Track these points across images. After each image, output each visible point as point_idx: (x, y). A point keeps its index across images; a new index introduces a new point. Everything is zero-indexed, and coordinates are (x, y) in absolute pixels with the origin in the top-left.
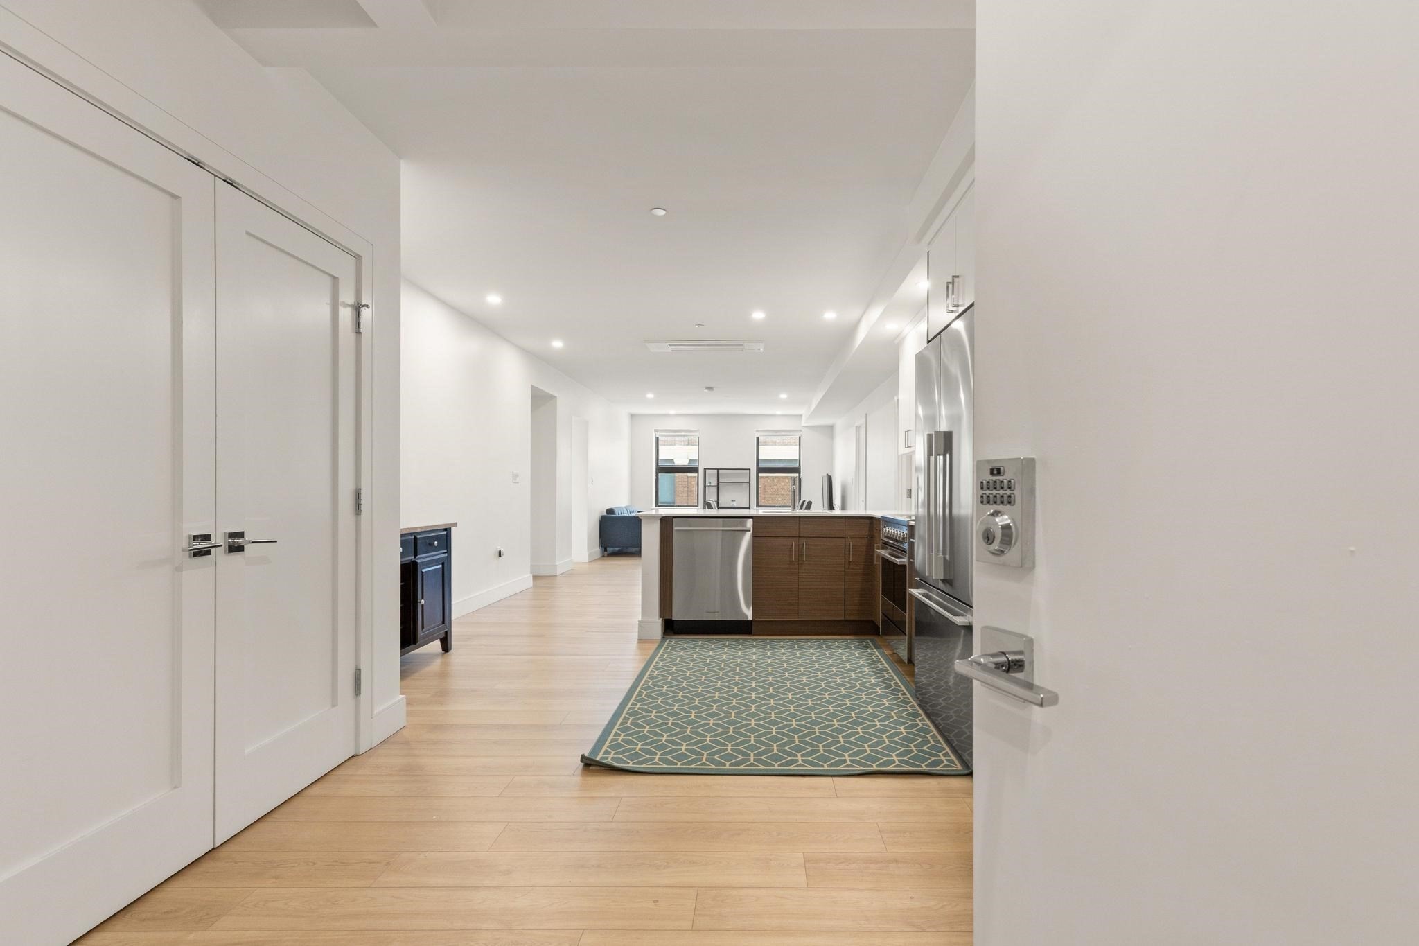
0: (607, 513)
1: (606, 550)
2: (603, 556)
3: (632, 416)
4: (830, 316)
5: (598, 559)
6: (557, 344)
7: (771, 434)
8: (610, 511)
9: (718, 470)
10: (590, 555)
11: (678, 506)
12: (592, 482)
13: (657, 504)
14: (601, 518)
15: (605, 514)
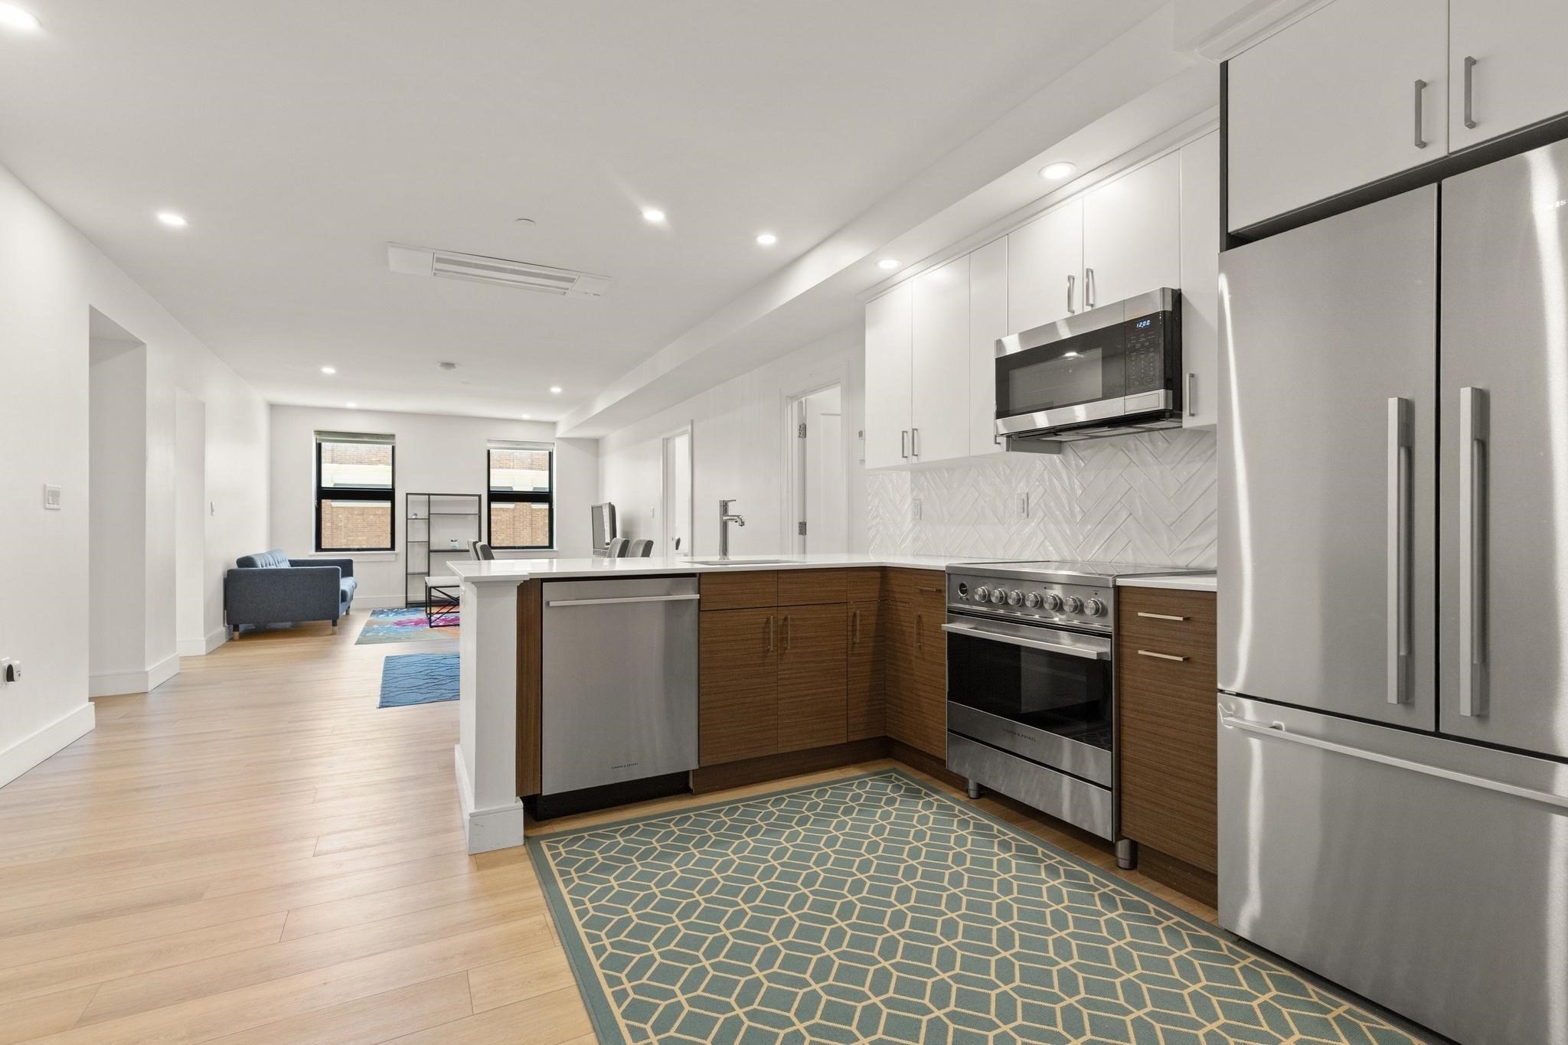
0: (239, 566)
1: (236, 628)
2: (231, 639)
3: (273, 407)
4: (767, 239)
5: (223, 646)
6: (172, 219)
7: (507, 446)
8: (246, 562)
9: (429, 495)
10: (209, 642)
11: (358, 550)
12: (212, 511)
13: (319, 547)
14: (228, 575)
15: (235, 566)
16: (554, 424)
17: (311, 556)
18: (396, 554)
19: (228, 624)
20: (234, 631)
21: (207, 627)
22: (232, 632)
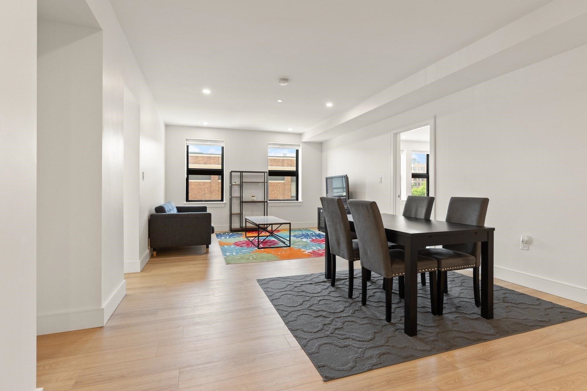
0: (156, 212)
2: (152, 257)
3: (167, 127)
8: (160, 209)
9: (241, 172)
10: (142, 262)
11: (206, 201)
12: (143, 178)
13: (187, 200)
14: (151, 217)
15: (154, 212)
16: (300, 135)
17: (185, 204)
18: (225, 204)
19: (151, 248)
20: (154, 251)
21: (141, 252)
22: (153, 252)
